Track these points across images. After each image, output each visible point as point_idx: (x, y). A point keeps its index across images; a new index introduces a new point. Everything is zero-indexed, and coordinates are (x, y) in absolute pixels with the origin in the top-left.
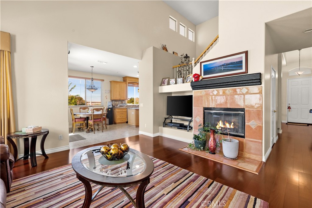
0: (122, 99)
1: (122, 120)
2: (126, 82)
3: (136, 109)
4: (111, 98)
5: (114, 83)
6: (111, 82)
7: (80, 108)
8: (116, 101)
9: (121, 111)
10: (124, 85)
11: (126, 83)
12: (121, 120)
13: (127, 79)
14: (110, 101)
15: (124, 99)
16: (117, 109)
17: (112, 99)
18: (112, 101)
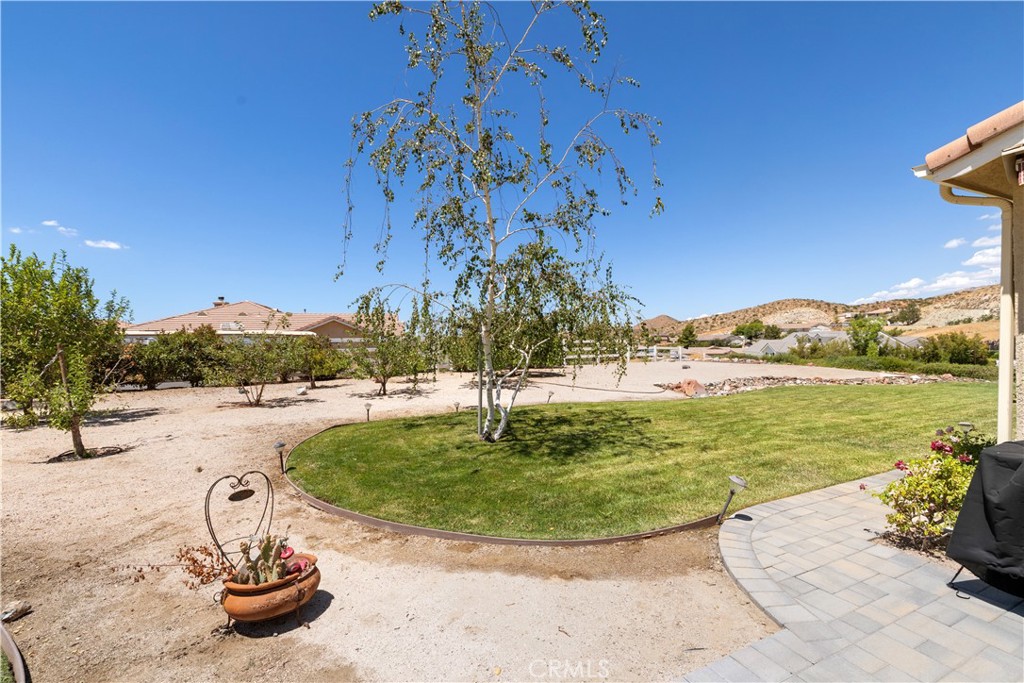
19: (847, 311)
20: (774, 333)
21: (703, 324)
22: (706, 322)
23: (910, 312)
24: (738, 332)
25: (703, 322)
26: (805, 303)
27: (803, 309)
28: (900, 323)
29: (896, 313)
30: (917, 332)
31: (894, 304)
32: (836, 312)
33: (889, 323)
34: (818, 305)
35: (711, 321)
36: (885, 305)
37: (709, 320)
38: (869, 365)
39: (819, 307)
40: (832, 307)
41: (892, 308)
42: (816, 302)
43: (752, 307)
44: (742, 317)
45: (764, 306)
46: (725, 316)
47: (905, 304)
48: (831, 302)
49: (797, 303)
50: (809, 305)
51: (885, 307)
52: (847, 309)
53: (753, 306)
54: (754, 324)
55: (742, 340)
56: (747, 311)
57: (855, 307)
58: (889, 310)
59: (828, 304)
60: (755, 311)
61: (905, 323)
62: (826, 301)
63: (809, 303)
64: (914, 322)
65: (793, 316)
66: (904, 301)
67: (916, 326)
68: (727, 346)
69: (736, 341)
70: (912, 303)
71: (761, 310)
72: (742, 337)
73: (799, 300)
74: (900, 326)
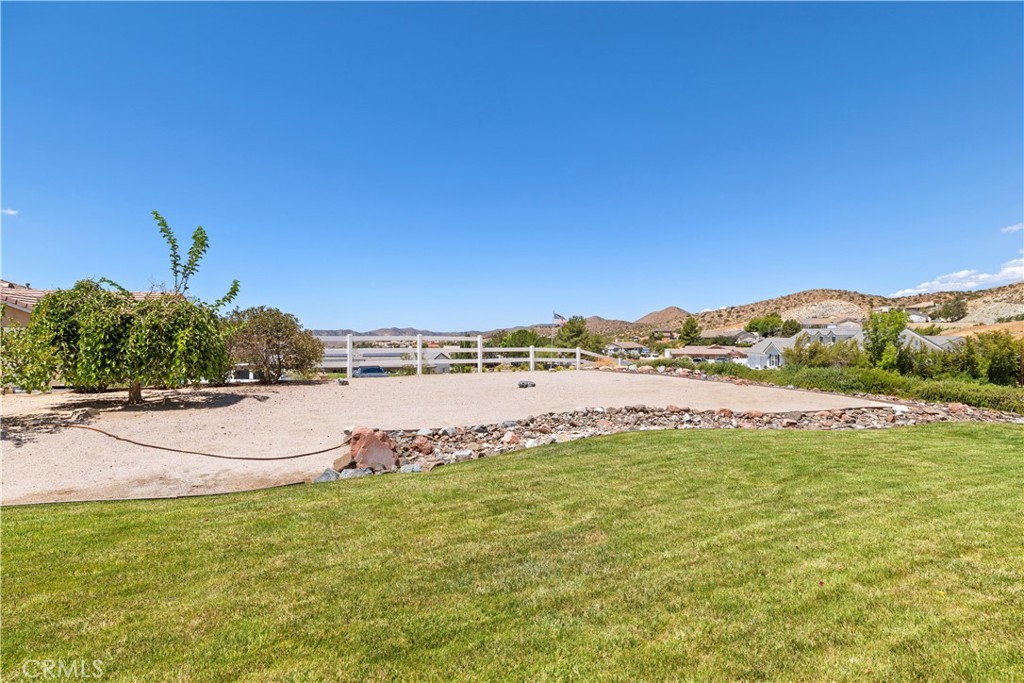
19: (884, 304)
20: (792, 328)
21: (717, 318)
22: (720, 316)
23: (955, 307)
24: (751, 329)
25: (716, 315)
26: (836, 294)
27: (833, 302)
28: (943, 320)
29: (939, 307)
30: (961, 330)
31: (938, 297)
32: (872, 306)
33: (929, 319)
34: (851, 297)
35: (725, 314)
36: (929, 297)
37: (723, 313)
38: (842, 382)
39: (852, 299)
40: (867, 299)
41: (936, 302)
42: (849, 293)
43: (774, 298)
44: (762, 310)
45: (787, 298)
46: (743, 309)
47: (952, 298)
48: (866, 293)
49: (826, 294)
50: (840, 296)
51: (929, 300)
52: (884, 301)
53: (775, 296)
54: (771, 319)
55: (755, 337)
56: (768, 303)
57: (894, 300)
58: (932, 303)
59: (863, 296)
60: (778, 302)
61: (949, 319)
62: (861, 292)
63: (841, 295)
64: (959, 319)
65: (821, 310)
66: (951, 293)
67: (961, 323)
68: (733, 344)
69: (748, 339)
70: (960, 295)
71: (785, 302)
72: (756, 334)
73: (828, 291)
74: (942, 323)
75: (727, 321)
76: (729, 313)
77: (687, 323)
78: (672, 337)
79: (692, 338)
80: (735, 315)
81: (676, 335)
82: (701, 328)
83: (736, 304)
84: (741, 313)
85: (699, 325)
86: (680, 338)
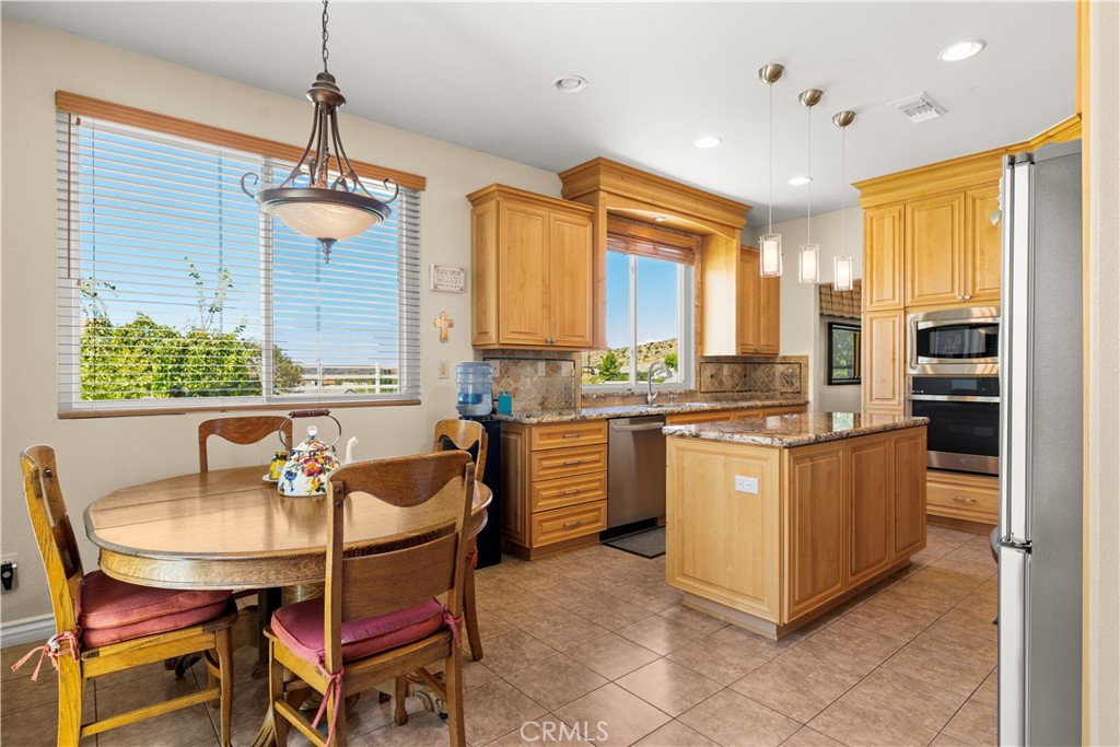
0: (563, 341)
1: (574, 519)
2: (594, 203)
3: (790, 447)
4: (479, 330)
5: (505, 205)
6: (476, 200)
7: (207, 429)
8: (511, 355)
9: (569, 442)
10: (572, 230)
11: (593, 217)
12: (568, 522)
13: (606, 181)
14: (469, 356)
15: (576, 341)
16: (536, 432)
17: (492, 339)
18: (486, 354)
75: (646, 357)
76: (649, 348)
77: (607, 359)
78: (593, 373)
79: (612, 374)
80: (655, 351)
81: (597, 371)
82: (621, 364)
83: (656, 341)
84: (660, 349)
85: (620, 360)
86: (600, 373)
